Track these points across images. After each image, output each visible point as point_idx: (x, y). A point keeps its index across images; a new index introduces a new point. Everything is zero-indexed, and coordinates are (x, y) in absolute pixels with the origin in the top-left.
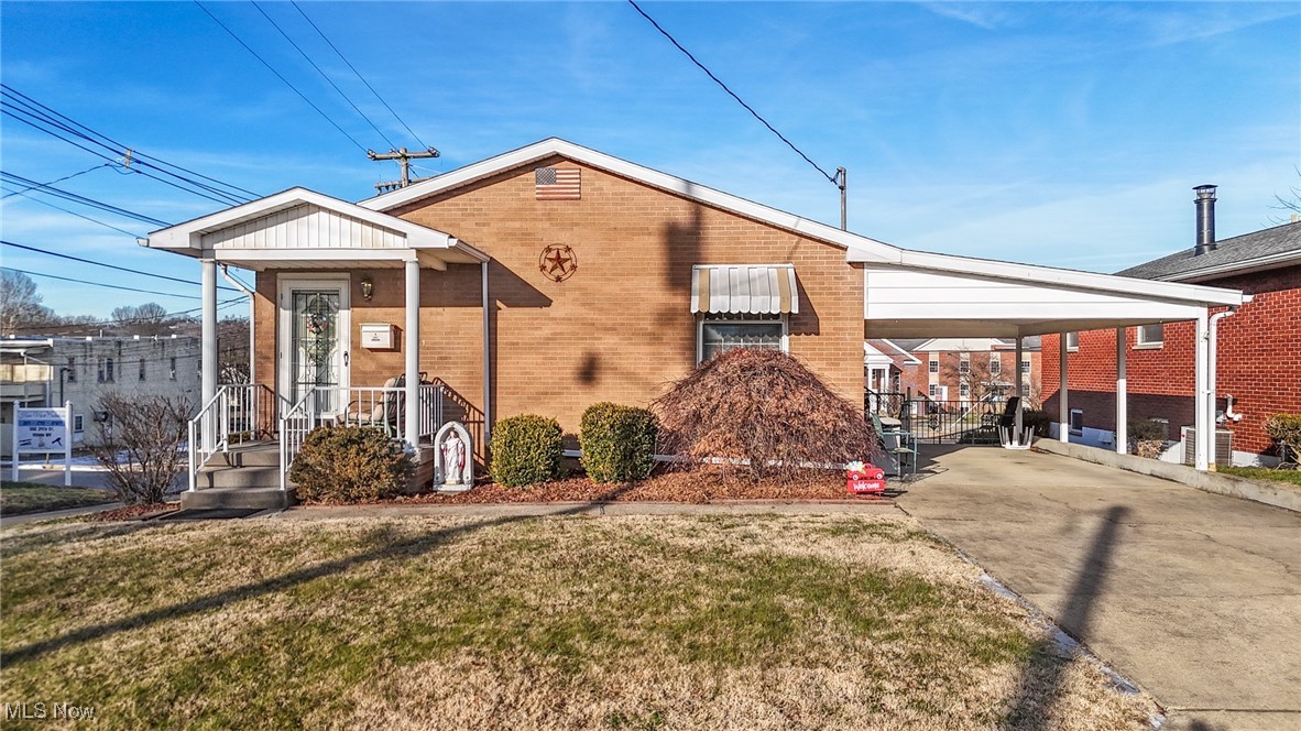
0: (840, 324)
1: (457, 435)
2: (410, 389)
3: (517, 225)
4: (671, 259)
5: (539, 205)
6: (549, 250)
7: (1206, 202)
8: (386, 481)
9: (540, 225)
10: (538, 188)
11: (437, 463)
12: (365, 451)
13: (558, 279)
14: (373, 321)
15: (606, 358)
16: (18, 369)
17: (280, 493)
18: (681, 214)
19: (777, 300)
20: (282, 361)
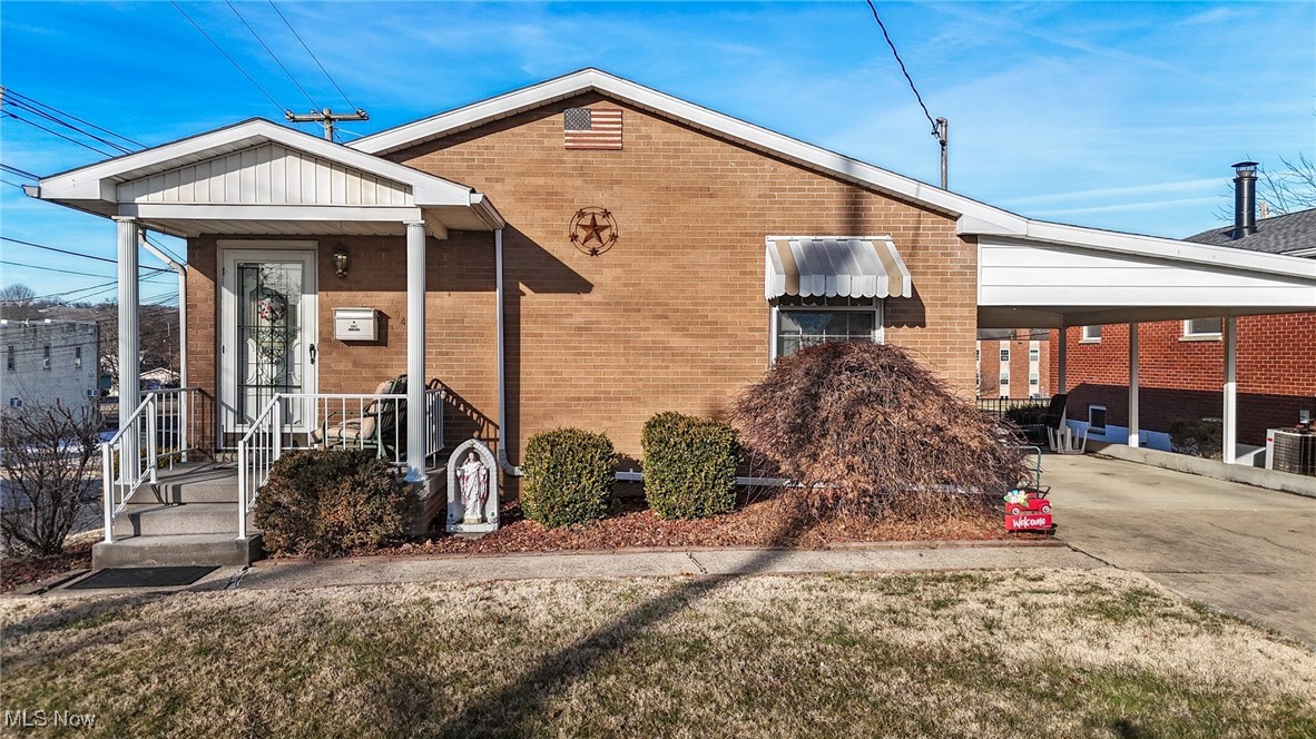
0: (948, 312)
1: (477, 458)
2: (413, 397)
3: (541, 181)
4: (738, 228)
5: (569, 156)
6: (581, 214)
7: (1245, 182)
8: (392, 524)
9: (569, 182)
10: (567, 135)
11: (451, 498)
12: (362, 484)
13: (594, 252)
14: (351, 305)
15: (654, 353)
17: (239, 544)
18: (751, 170)
19: (884, 281)
20: (224, 356)
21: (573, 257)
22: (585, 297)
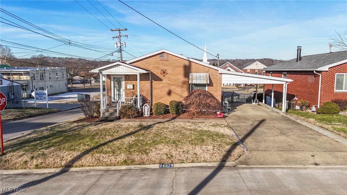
0: (217, 84)
1: (147, 106)
2: (138, 98)
3: (156, 65)
4: (185, 72)
5: (160, 62)
6: (162, 70)
7: (299, 50)
8: (136, 115)
11: (143, 111)
12: (132, 110)
13: (164, 76)
14: (129, 84)
15: (173, 91)
16: (21, 77)
17: (117, 117)
18: (187, 63)
19: (205, 81)
20: (112, 91)
21: (161, 76)
22: (162, 82)
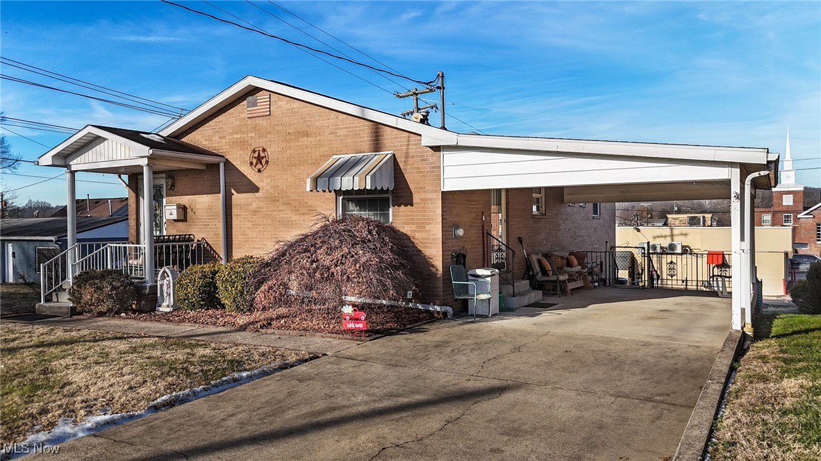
0: (425, 195)
1: (168, 276)
3: (238, 136)
4: (320, 152)
5: (250, 121)
6: (254, 151)
9: (250, 135)
10: (248, 111)
11: (158, 293)
13: (259, 171)
15: (285, 224)
18: (326, 119)
19: (357, 180)
21: (251, 174)
22: (257, 194)
